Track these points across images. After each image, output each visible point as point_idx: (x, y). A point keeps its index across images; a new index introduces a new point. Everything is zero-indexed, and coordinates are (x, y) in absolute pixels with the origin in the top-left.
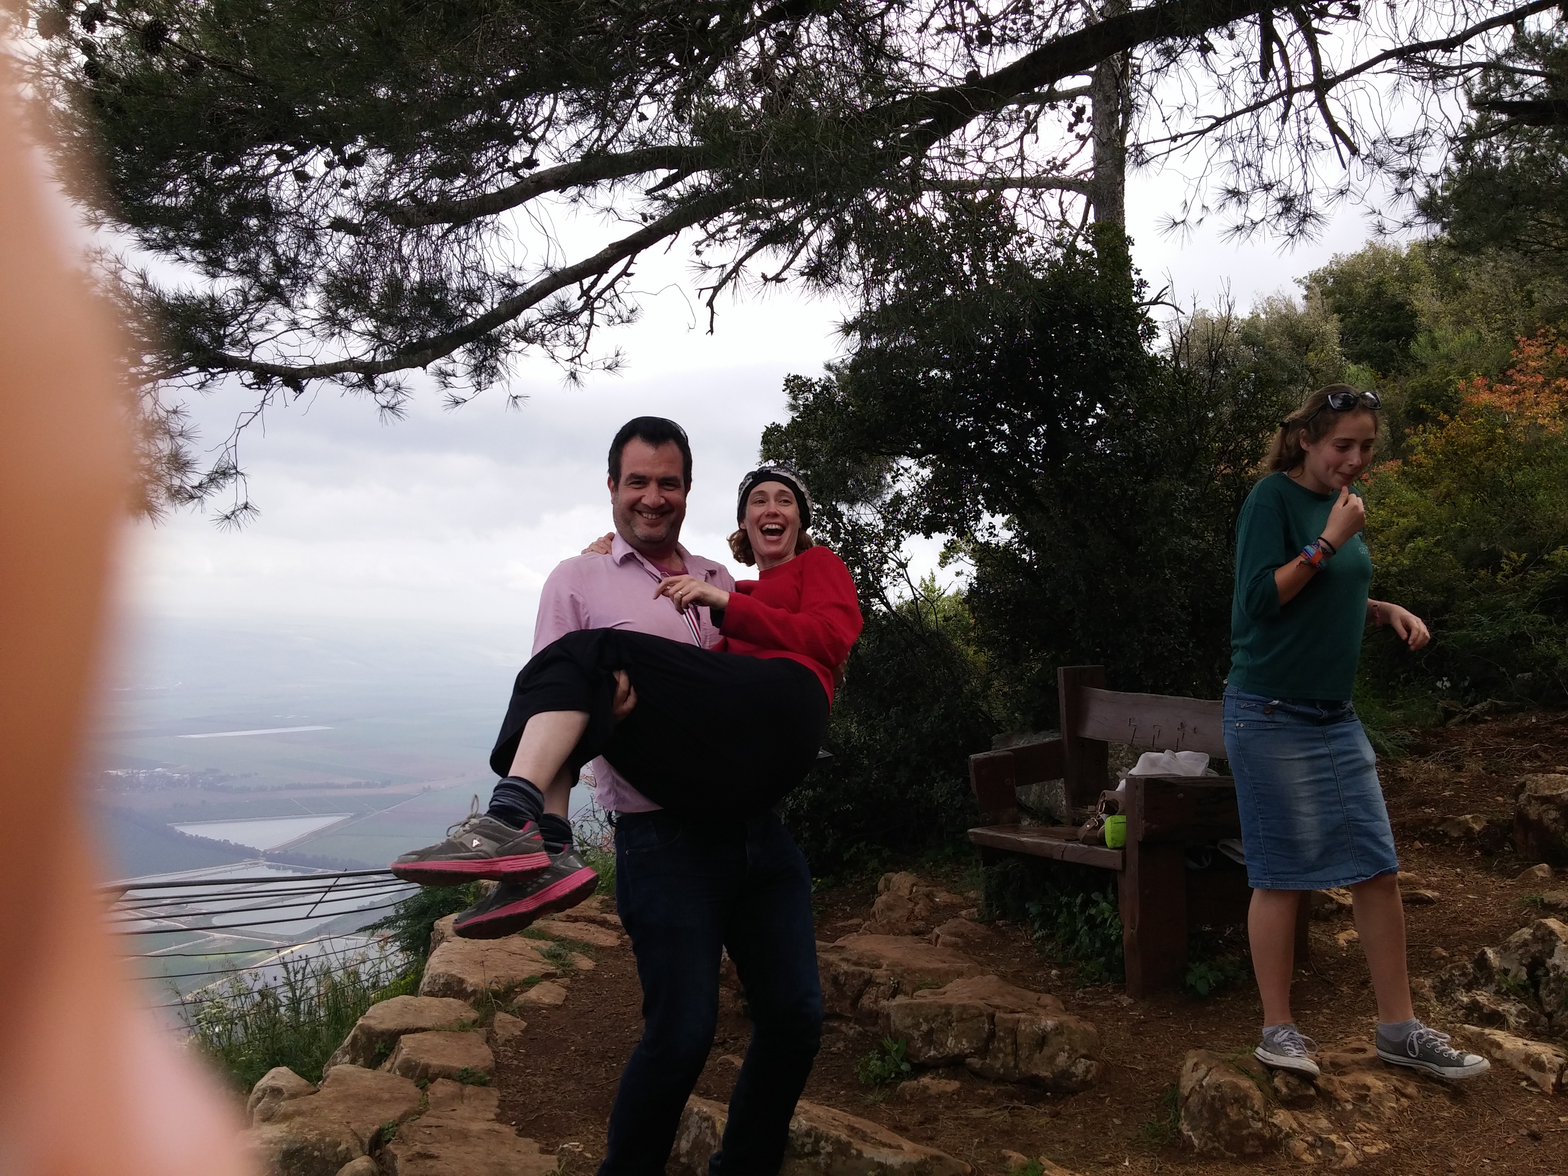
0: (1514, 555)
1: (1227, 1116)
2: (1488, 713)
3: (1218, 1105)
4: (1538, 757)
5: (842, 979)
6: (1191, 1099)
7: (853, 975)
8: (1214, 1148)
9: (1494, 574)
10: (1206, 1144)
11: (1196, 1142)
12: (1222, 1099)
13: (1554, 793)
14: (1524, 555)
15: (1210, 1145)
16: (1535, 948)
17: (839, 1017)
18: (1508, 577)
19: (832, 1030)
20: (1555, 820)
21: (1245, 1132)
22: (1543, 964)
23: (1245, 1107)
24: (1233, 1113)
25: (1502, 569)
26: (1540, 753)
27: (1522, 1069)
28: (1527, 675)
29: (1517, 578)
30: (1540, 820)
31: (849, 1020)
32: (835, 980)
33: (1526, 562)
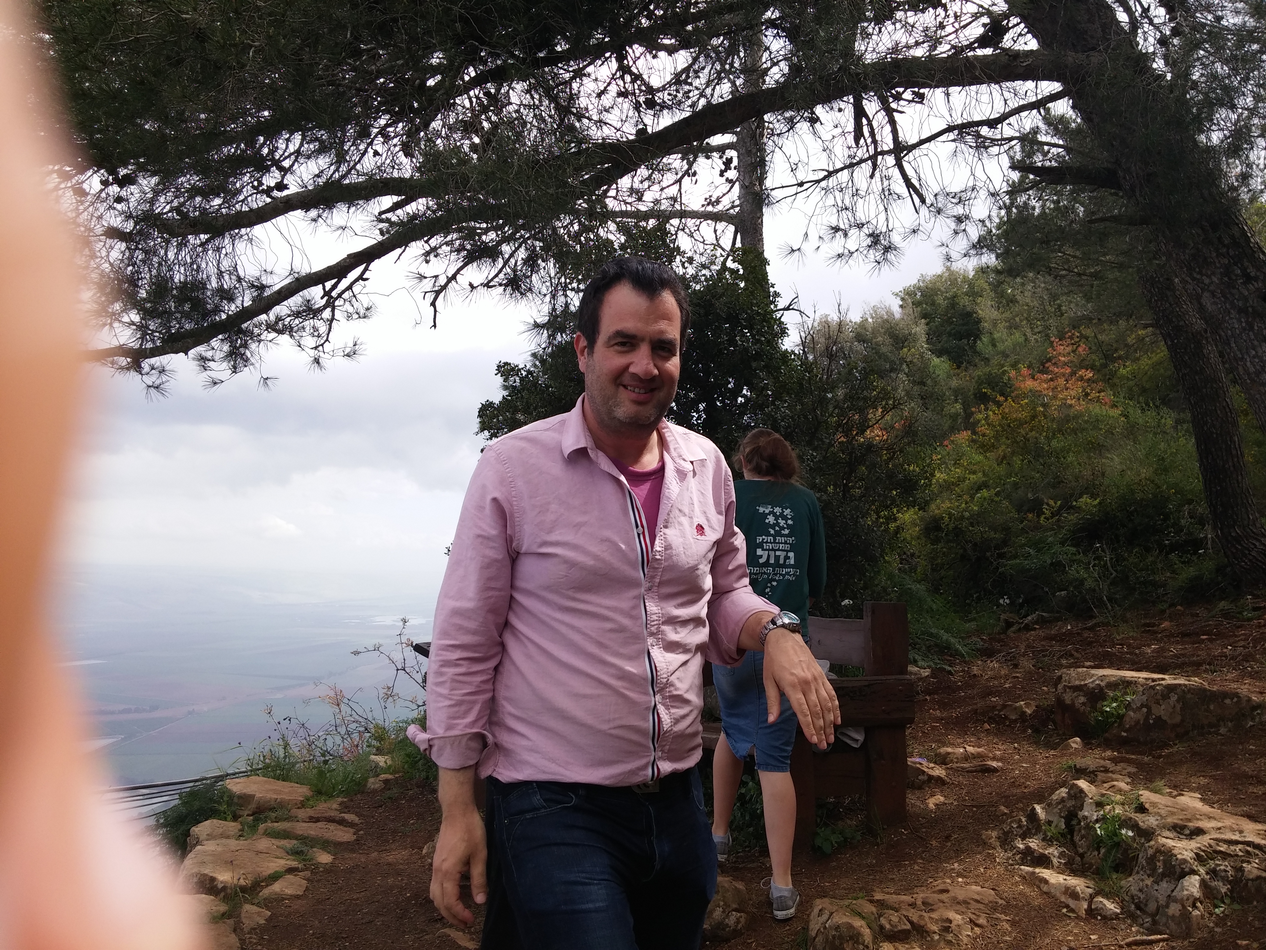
0: (1052, 502)
2: (1036, 623)
3: (837, 942)
4: (1072, 655)
6: (817, 939)
9: (1039, 516)
12: (841, 937)
13: (1082, 683)
14: (1059, 502)
16: (1070, 804)
18: (1048, 519)
20: (1084, 704)
22: (1076, 815)
23: (857, 942)
24: (849, 948)
25: (1044, 513)
26: (1073, 652)
27: (1063, 899)
28: (1063, 593)
29: (1054, 520)
30: (1073, 704)
33: (1061, 508)
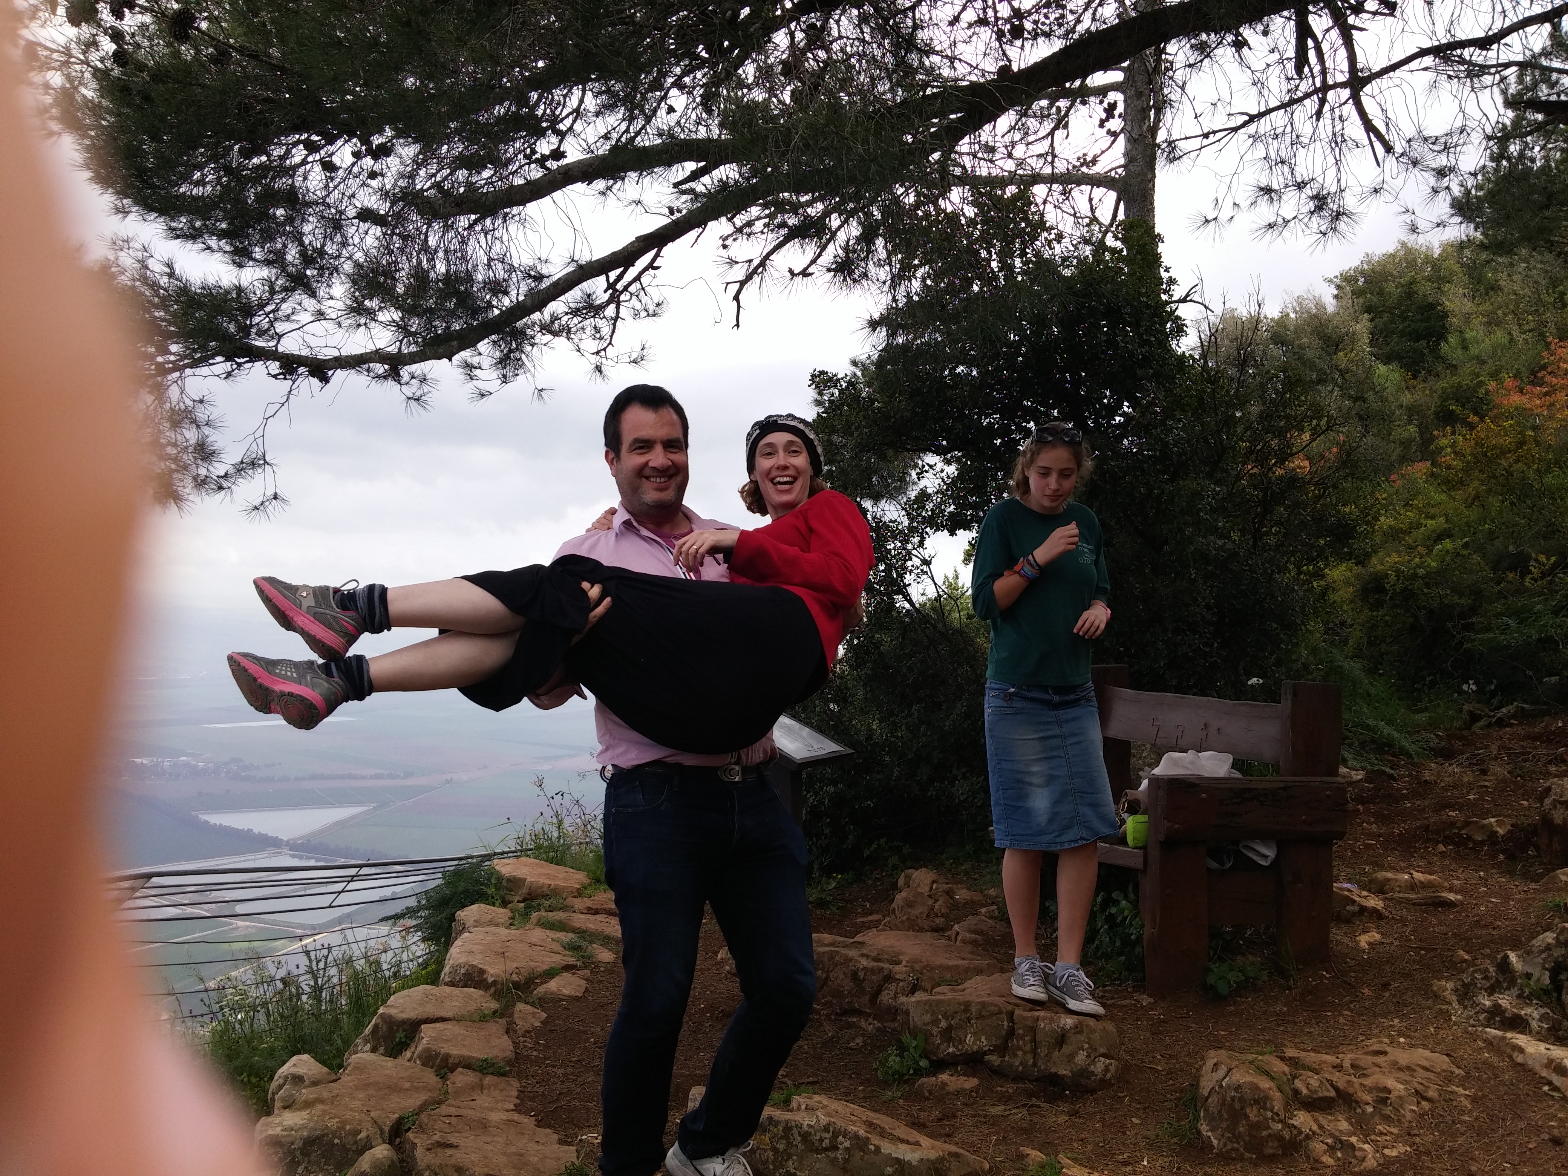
0: (1542, 558)
1: (1247, 1117)
2: (1514, 717)
3: (1237, 1106)
4: (1563, 761)
5: (861, 974)
6: (1210, 1100)
7: (873, 971)
8: (1233, 1149)
9: (1523, 576)
10: (1225, 1145)
11: (1215, 1142)
12: (1241, 1099)
14: (1553, 559)
15: (1229, 1147)
16: (1557, 953)
17: (858, 1012)
18: (1536, 580)
19: (851, 1026)
21: (1265, 1133)
22: (1566, 968)
23: (1264, 1108)
24: (1253, 1114)
25: (1530, 572)
26: (1565, 757)
27: (1544, 1074)
28: (1554, 679)
29: (1545, 581)
30: (1565, 824)
31: (869, 1015)
32: (854, 975)
33: (1555, 565)
